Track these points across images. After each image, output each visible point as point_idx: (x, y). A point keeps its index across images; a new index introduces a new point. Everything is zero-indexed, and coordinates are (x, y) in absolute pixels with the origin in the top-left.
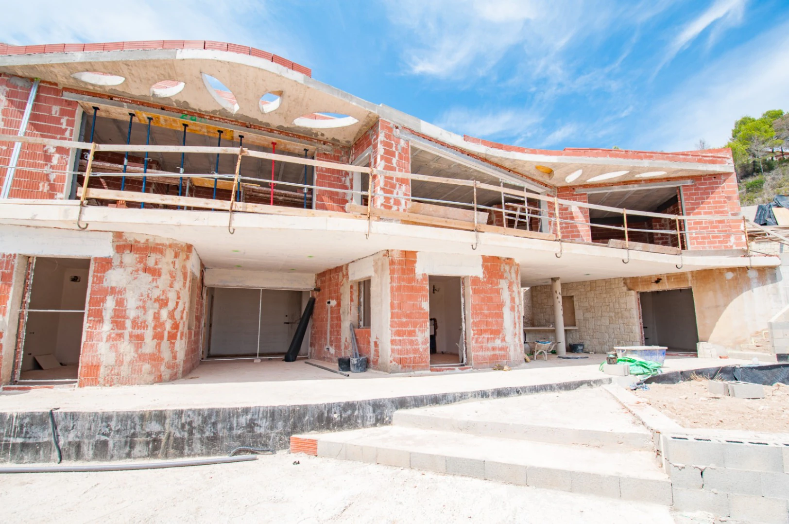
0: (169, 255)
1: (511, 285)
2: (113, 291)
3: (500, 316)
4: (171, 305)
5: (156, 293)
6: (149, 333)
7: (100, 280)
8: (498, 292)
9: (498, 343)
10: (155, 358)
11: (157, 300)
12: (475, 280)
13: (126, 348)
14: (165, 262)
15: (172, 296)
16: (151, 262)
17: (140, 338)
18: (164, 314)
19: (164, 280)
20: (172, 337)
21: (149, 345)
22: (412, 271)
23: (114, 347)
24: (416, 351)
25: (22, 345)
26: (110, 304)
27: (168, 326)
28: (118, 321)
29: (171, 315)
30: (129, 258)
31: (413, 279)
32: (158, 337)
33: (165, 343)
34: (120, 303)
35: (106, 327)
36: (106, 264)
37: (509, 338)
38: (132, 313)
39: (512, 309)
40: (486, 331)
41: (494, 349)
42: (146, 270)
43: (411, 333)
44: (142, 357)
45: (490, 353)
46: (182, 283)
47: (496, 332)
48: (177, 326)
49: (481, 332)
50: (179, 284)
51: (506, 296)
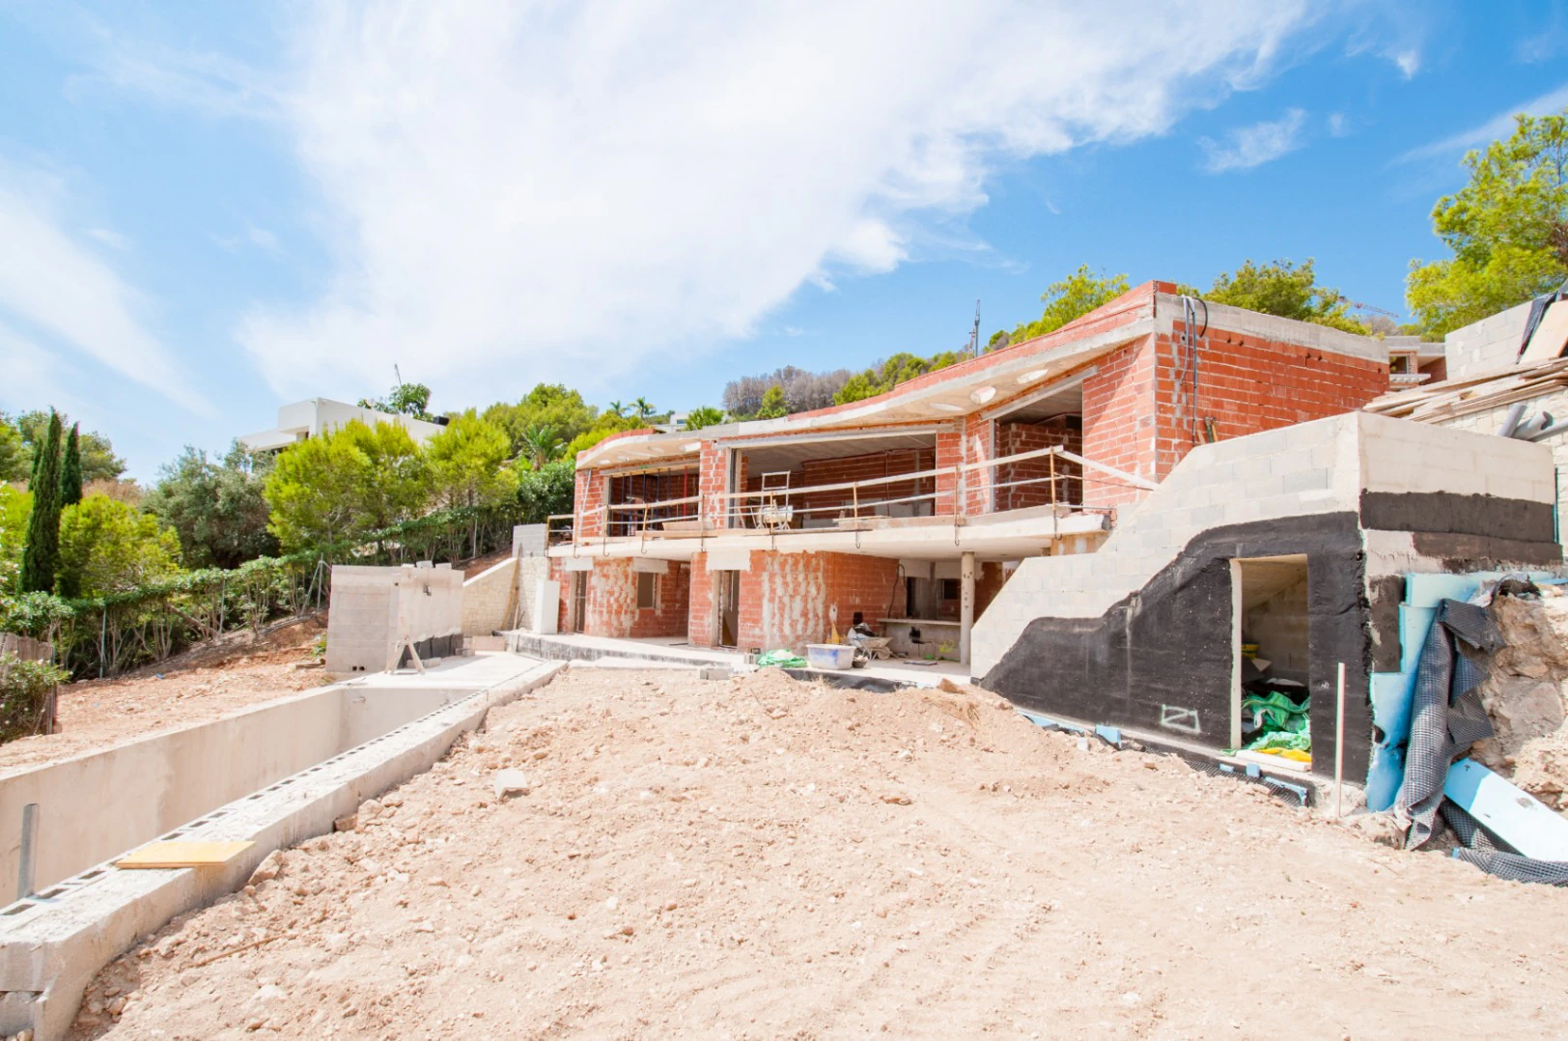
0: (614, 566)
1: (772, 576)
2: (594, 588)
3: (760, 606)
4: (616, 595)
5: (608, 588)
6: (605, 610)
7: (590, 582)
8: (759, 584)
9: (757, 631)
10: (608, 624)
11: (608, 592)
12: (745, 571)
13: (597, 617)
14: (611, 570)
15: (617, 589)
16: (605, 571)
17: (601, 612)
18: (612, 600)
19: (612, 580)
20: (618, 613)
21: (605, 617)
22: (703, 568)
23: (593, 617)
24: (703, 632)
25: (574, 614)
26: (592, 595)
27: (615, 606)
28: (595, 600)
29: (617, 600)
30: (597, 570)
31: (703, 575)
32: (610, 612)
33: (613, 617)
34: (595, 594)
35: (591, 606)
36: (591, 572)
37: (766, 628)
38: (599, 599)
39: (772, 600)
40: (749, 620)
41: (754, 636)
42: (603, 575)
43: (702, 618)
44: (602, 623)
45: (751, 640)
46: (623, 581)
47: (756, 621)
48: (620, 606)
49: (745, 620)
50: (621, 582)
51: (766, 587)
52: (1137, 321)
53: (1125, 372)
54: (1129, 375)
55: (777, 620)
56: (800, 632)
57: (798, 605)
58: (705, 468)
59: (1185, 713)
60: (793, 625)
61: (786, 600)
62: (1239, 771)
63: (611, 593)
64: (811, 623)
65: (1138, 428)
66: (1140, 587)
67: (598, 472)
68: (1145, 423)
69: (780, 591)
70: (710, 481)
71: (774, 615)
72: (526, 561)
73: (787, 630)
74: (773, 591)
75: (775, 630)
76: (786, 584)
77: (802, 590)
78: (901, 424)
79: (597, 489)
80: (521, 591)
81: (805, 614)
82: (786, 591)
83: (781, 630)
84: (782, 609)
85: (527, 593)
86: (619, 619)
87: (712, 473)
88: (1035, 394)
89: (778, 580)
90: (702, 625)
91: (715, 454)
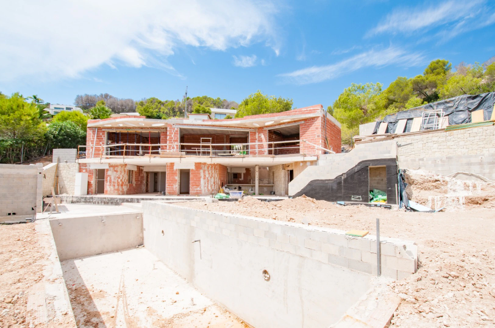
0: (120, 167)
1: (204, 171)
2: (109, 176)
3: (200, 181)
4: (121, 178)
5: (117, 176)
6: (116, 184)
7: (107, 173)
8: (199, 173)
9: (198, 189)
10: (118, 190)
11: (117, 177)
12: (192, 170)
13: (112, 187)
14: (119, 169)
15: (121, 176)
16: (116, 169)
17: (114, 185)
18: (119, 180)
19: (119, 173)
20: (122, 186)
21: (116, 187)
22: (173, 168)
23: (110, 187)
24: (173, 190)
25: (97, 186)
26: (109, 178)
27: (121, 183)
28: (110, 182)
29: (121, 180)
30: (112, 168)
31: (173, 171)
32: (118, 185)
33: (120, 187)
35: (108, 183)
36: (108, 170)
37: (202, 188)
38: (113, 180)
39: (204, 179)
40: (195, 185)
41: (197, 190)
42: (115, 171)
43: (172, 185)
44: (115, 189)
45: (196, 192)
46: (124, 173)
47: (198, 185)
48: (123, 183)
49: (193, 185)
50: (123, 174)
51: (202, 175)
52: (317, 113)
53: (313, 124)
54: (314, 125)
55: (206, 185)
56: (213, 188)
57: (213, 180)
58: (170, 133)
59: (358, 197)
60: (211, 186)
61: (209, 178)
62: (376, 205)
63: (119, 178)
64: (216, 186)
65: (316, 137)
66: (345, 172)
67: (101, 129)
68: (318, 136)
69: (207, 176)
70: (172, 138)
71: (205, 183)
72: (62, 165)
73: (210, 188)
74: (205, 176)
75: (206, 188)
76: (209, 173)
77: (214, 175)
78: (239, 127)
79: (101, 136)
80: (59, 177)
81: (214, 183)
82: (209, 175)
83: (208, 188)
84: (208, 181)
85: (64, 179)
86: (122, 188)
87: (173, 136)
88: (284, 125)
89: (207, 172)
90: (172, 188)
91: (174, 129)
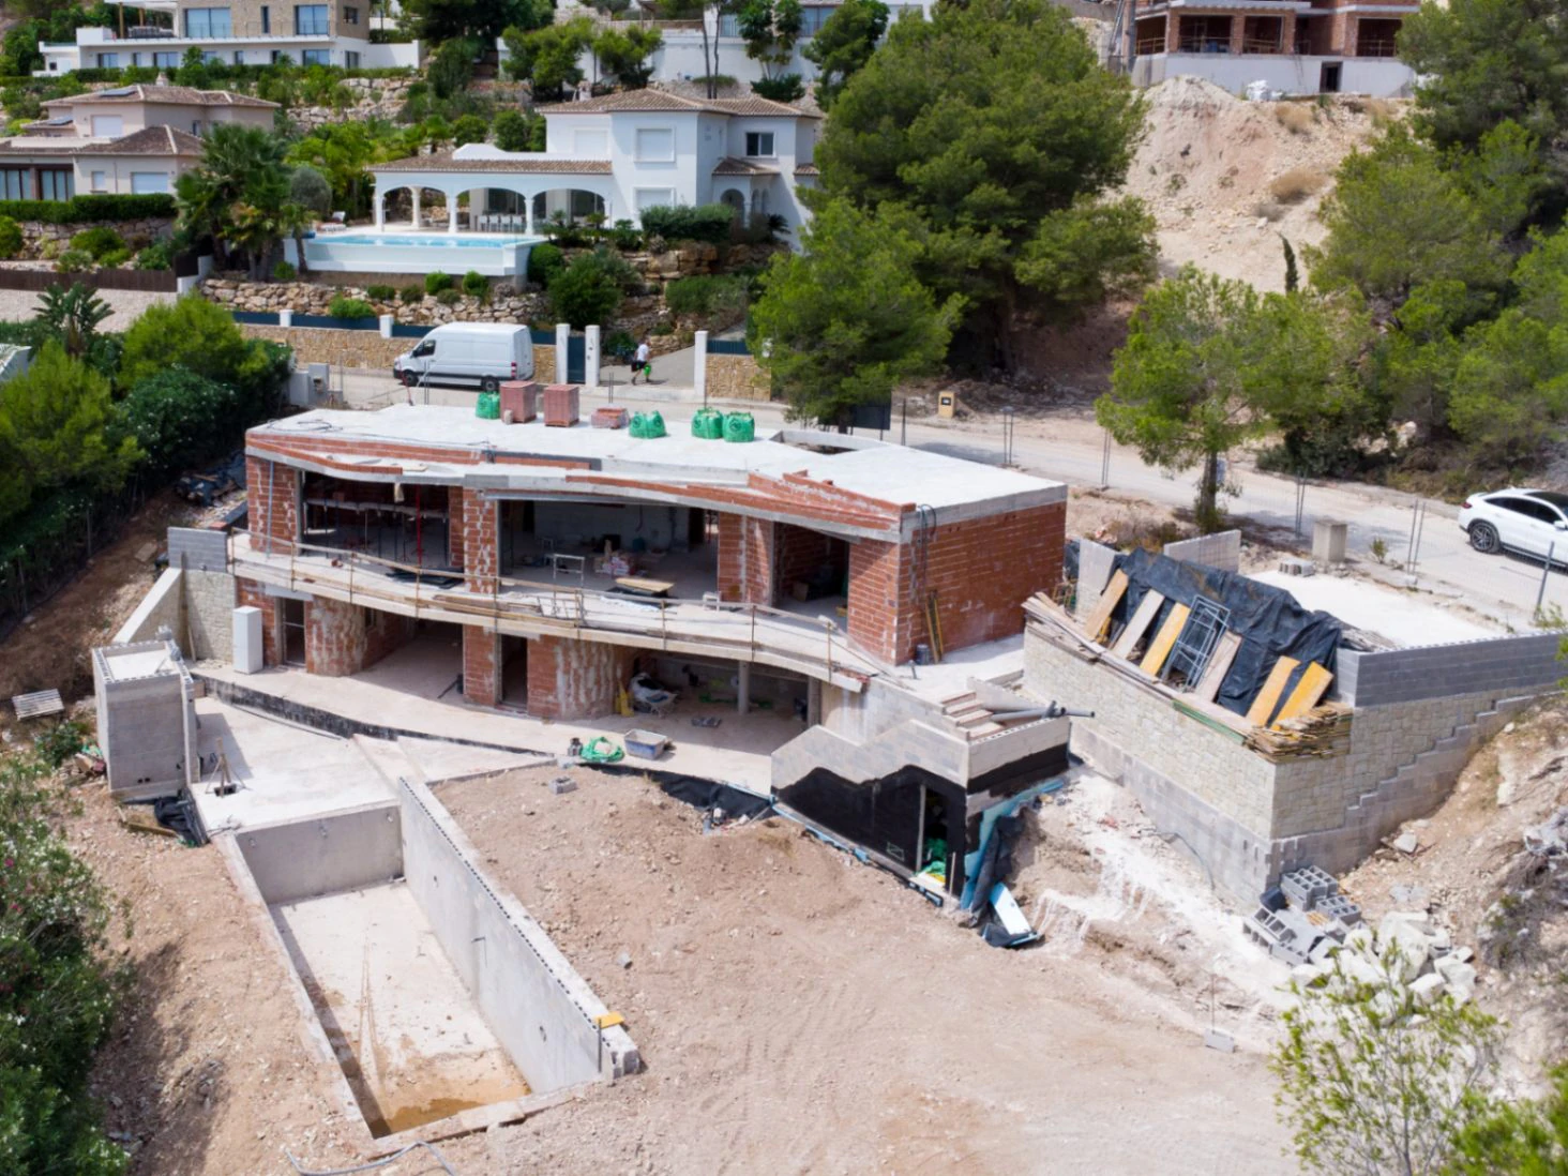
1: (566, 649)
2: (315, 622)
3: (554, 676)
4: (346, 629)
5: (336, 622)
6: (334, 647)
7: (309, 614)
8: (553, 655)
9: (551, 698)
10: (340, 662)
11: (337, 627)
12: (534, 641)
13: (325, 654)
14: (339, 604)
15: (346, 623)
16: (331, 604)
17: (330, 649)
18: (342, 635)
20: (349, 648)
21: (336, 655)
23: (318, 651)
24: (483, 689)
26: (315, 629)
27: (346, 642)
28: (320, 637)
29: (347, 635)
30: (321, 603)
32: (340, 649)
33: (345, 652)
34: (319, 629)
35: (314, 642)
36: (310, 606)
37: (561, 696)
38: (324, 634)
39: (567, 672)
40: (541, 687)
41: (548, 701)
42: (329, 609)
43: (480, 676)
44: (331, 661)
45: (542, 704)
47: (551, 688)
48: (351, 642)
49: (535, 687)
51: (560, 659)
53: (879, 557)
54: (882, 562)
55: (572, 691)
56: (592, 700)
57: (591, 674)
60: (588, 693)
61: (581, 672)
63: (341, 628)
65: (887, 604)
68: (891, 603)
69: (574, 664)
71: (569, 686)
73: (583, 699)
75: (571, 699)
76: (580, 658)
82: (580, 663)
83: (577, 698)
84: (577, 681)
86: (350, 656)
89: (574, 656)
90: (481, 684)
